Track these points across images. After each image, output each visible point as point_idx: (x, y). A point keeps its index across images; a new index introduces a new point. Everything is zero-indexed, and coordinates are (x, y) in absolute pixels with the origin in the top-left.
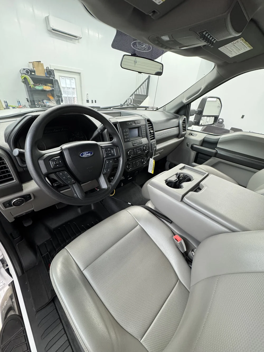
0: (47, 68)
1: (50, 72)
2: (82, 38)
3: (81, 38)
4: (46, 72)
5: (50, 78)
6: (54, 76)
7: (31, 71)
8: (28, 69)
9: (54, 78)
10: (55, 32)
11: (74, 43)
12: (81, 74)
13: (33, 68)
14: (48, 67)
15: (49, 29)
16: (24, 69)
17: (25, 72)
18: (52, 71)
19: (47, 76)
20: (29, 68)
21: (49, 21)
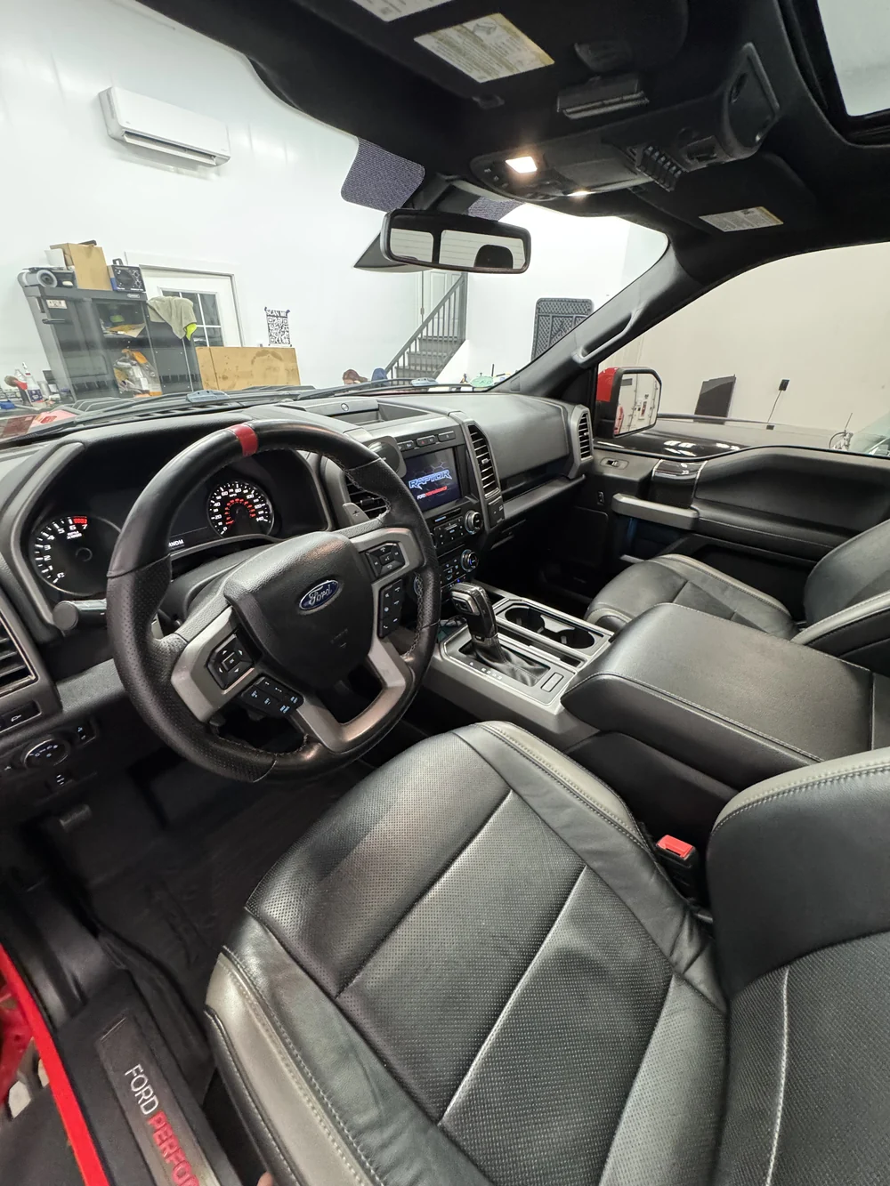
0: (114, 261)
1: (127, 277)
2: (229, 158)
3: (226, 159)
4: (113, 276)
5: (130, 296)
6: (143, 287)
7: (61, 276)
8: (50, 270)
9: (142, 294)
10: (135, 143)
11: (205, 178)
12: (236, 279)
13: (67, 264)
14: (119, 260)
15: (115, 131)
16: (34, 271)
17: (37, 278)
18: (135, 271)
19: (117, 291)
20: (49, 266)
21: (111, 107)
